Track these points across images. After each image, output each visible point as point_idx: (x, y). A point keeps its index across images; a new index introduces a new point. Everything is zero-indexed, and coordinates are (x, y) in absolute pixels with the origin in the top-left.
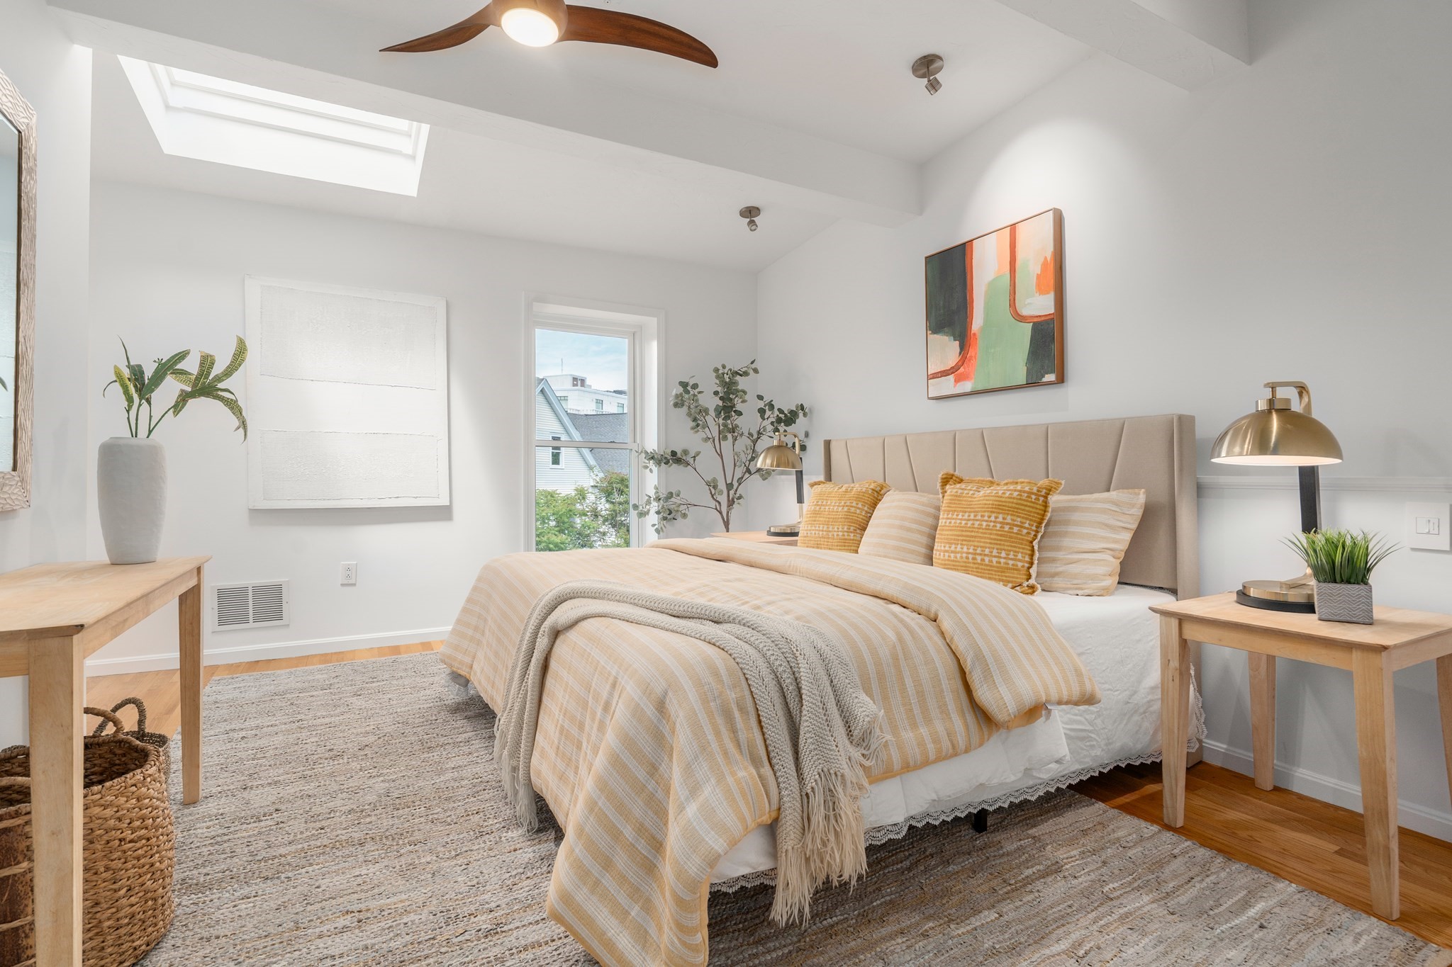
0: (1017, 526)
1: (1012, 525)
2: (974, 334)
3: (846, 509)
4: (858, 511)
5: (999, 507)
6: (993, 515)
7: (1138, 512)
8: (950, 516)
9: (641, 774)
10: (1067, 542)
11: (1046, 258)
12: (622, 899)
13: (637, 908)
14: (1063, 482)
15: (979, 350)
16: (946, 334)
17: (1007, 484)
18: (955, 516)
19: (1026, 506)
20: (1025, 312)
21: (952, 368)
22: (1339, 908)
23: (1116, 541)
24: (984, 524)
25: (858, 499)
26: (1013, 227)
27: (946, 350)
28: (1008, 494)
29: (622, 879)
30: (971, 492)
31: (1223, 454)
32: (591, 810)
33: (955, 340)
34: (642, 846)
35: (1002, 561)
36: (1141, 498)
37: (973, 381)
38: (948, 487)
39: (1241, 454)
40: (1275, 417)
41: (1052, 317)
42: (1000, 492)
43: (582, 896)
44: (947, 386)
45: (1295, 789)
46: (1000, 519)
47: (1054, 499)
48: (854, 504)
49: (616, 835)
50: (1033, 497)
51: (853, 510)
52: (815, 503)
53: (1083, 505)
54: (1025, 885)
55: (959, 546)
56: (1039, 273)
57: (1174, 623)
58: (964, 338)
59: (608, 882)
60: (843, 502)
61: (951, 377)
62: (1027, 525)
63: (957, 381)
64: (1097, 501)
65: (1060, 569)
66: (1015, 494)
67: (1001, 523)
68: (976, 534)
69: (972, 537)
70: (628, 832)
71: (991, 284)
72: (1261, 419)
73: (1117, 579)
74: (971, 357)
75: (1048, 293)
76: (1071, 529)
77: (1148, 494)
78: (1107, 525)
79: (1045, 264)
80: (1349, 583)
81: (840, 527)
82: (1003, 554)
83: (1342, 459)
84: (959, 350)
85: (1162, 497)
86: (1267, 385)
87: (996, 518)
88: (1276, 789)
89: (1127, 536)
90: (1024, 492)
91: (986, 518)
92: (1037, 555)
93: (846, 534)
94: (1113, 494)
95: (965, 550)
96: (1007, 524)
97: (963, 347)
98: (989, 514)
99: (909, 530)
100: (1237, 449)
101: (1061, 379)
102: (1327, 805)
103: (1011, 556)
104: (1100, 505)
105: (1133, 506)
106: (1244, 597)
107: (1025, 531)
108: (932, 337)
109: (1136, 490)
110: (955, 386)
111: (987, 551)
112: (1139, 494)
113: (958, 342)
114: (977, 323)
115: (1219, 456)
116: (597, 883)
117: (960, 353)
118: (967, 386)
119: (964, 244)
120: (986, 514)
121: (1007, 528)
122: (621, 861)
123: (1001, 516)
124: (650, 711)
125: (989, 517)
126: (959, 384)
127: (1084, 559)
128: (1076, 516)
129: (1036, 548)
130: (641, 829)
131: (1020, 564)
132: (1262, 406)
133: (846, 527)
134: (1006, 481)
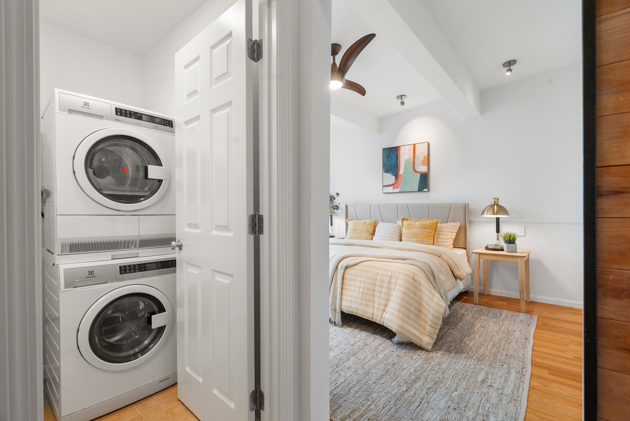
0: (430, 232)
1: (429, 232)
2: (400, 175)
3: (366, 228)
4: (370, 229)
5: (424, 227)
6: (423, 230)
7: (458, 228)
8: (408, 230)
9: (413, 295)
10: (441, 237)
11: (425, 156)
12: (414, 325)
13: (418, 326)
14: (440, 220)
15: (401, 180)
16: (391, 174)
17: (423, 221)
18: (410, 230)
19: (432, 227)
20: (418, 170)
21: (392, 184)
22: (516, 312)
23: (453, 236)
24: (421, 232)
25: (370, 225)
26: (414, 145)
27: (390, 178)
28: (426, 224)
29: (413, 320)
30: (413, 223)
31: (485, 214)
32: (402, 306)
33: (393, 176)
34: (416, 312)
35: (427, 242)
36: (458, 224)
37: (400, 189)
38: (404, 221)
39: (489, 215)
40: (495, 205)
41: (427, 173)
42: (424, 223)
43: (405, 326)
44: (390, 189)
45: (491, 294)
46: (425, 231)
47: (439, 225)
48: (368, 227)
49: (410, 310)
50: (434, 224)
51: (368, 228)
52: (353, 226)
53: (444, 226)
54: (461, 318)
55: (413, 239)
56: (423, 159)
57: (478, 255)
58: (396, 175)
59: (409, 321)
60: (365, 226)
61: (392, 187)
62: (432, 232)
63: (394, 188)
64: (448, 225)
65: (440, 244)
66: (428, 224)
67: (425, 232)
68: (418, 235)
69: (416, 236)
70: (413, 309)
71: (407, 160)
72: (492, 206)
73: (453, 246)
74: (399, 181)
75: (426, 166)
76: (442, 233)
77: (460, 223)
78: (451, 232)
79: (425, 157)
80: (513, 244)
81: (365, 234)
82: (427, 240)
83: (509, 216)
84: (395, 179)
85: (463, 225)
86: (494, 198)
87: (424, 230)
88: (488, 295)
89: (455, 235)
90: (431, 223)
91: (421, 231)
92: (435, 240)
93: (367, 236)
94: (449, 224)
95: (415, 239)
96: (427, 232)
97: (397, 178)
98: (422, 229)
99: (392, 234)
100: (488, 214)
101: (429, 191)
102: (499, 296)
103: (429, 241)
104: (448, 227)
105: (456, 227)
106: (487, 248)
107: (432, 234)
108: (385, 174)
109: (457, 223)
110: (393, 190)
111: (422, 240)
112: (457, 224)
113: (394, 177)
114: (402, 171)
115: (484, 215)
116: (407, 322)
117: (395, 180)
118: (398, 190)
119: (397, 147)
120: (421, 229)
121: (427, 233)
122: (412, 316)
123: (425, 230)
124: (411, 281)
125: (422, 230)
126: (394, 189)
127: (446, 241)
128: (443, 230)
129: (435, 238)
130: (416, 308)
131: (432, 243)
132: (493, 203)
133: (367, 234)
134: (423, 220)
